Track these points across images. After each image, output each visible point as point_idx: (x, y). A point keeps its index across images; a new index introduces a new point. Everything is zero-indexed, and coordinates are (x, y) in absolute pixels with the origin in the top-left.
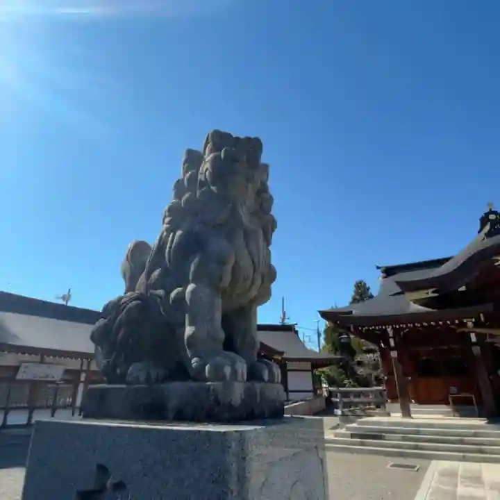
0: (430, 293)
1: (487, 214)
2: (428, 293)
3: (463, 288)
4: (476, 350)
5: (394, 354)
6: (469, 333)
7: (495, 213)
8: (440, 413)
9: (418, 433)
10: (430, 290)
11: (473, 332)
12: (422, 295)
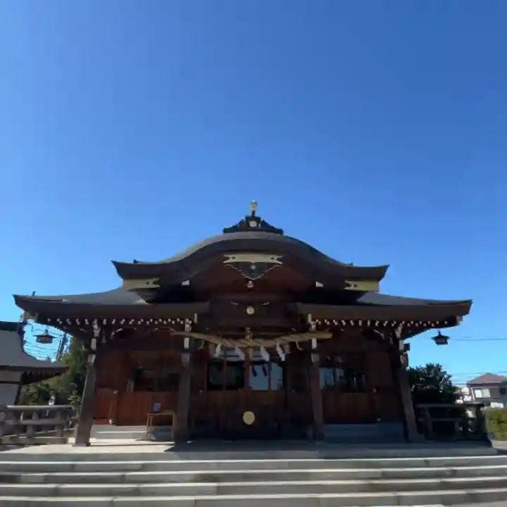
0: (150, 284)
1: (248, 219)
2: (148, 283)
3: (187, 283)
4: (186, 358)
5: (92, 359)
6: (184, 337)
7: (258, 220)
8: (133, 436)
9: (72, 468)
10: (151, 281)
11: (188, 337)
12: (142, 284)
